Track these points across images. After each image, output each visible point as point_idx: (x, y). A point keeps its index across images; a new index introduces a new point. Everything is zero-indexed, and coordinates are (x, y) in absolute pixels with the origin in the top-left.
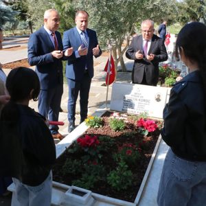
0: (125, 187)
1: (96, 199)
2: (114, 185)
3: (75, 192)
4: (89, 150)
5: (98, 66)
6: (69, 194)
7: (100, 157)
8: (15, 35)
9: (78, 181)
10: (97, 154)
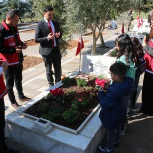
0: (73, 121)
1: (54, 127)
2: (65, 118)
3: (40, 121)
4: (57, 97)
5: (86, 43)
6: (37, 122)
7: (63, 102)
8: (32, 21)
9: (45, 115)
10: (61, 100)
